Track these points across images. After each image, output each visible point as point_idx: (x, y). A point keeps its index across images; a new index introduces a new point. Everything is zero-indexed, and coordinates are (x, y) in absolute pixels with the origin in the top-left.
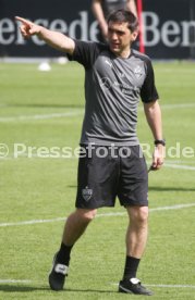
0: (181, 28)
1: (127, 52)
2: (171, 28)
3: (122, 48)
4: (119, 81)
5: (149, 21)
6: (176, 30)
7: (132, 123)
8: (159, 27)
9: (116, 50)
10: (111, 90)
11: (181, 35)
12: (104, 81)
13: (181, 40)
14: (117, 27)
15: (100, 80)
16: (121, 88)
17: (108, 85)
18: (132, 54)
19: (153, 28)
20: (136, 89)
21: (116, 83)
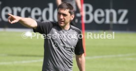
0: (105, 13)
1: (68, 27)
2: (99, 13)
3: (66, 24)
4: (63, 43)
5: (87, 9)
6: (102, 14)
7: (70, 66)
8: (93, 13)
9: (62, 25)
10: (59, 49)
11: (105, 17)
12: (54, 43)
13: (105, 20)
14: (63, 11)
15: (53, 43)
16: (64, 47)
17: (57, 46)
18: (71, 28)
19: (90, 13)
20: (73, 47)
21: (62, 44)
